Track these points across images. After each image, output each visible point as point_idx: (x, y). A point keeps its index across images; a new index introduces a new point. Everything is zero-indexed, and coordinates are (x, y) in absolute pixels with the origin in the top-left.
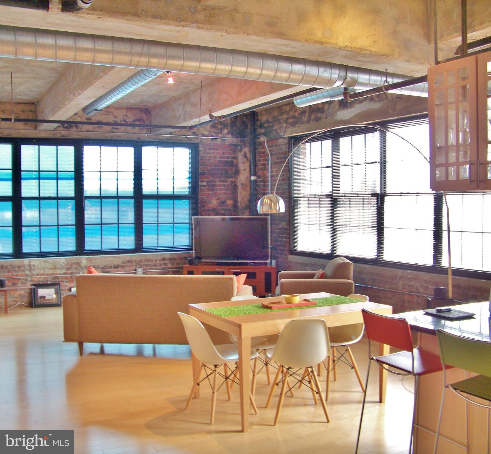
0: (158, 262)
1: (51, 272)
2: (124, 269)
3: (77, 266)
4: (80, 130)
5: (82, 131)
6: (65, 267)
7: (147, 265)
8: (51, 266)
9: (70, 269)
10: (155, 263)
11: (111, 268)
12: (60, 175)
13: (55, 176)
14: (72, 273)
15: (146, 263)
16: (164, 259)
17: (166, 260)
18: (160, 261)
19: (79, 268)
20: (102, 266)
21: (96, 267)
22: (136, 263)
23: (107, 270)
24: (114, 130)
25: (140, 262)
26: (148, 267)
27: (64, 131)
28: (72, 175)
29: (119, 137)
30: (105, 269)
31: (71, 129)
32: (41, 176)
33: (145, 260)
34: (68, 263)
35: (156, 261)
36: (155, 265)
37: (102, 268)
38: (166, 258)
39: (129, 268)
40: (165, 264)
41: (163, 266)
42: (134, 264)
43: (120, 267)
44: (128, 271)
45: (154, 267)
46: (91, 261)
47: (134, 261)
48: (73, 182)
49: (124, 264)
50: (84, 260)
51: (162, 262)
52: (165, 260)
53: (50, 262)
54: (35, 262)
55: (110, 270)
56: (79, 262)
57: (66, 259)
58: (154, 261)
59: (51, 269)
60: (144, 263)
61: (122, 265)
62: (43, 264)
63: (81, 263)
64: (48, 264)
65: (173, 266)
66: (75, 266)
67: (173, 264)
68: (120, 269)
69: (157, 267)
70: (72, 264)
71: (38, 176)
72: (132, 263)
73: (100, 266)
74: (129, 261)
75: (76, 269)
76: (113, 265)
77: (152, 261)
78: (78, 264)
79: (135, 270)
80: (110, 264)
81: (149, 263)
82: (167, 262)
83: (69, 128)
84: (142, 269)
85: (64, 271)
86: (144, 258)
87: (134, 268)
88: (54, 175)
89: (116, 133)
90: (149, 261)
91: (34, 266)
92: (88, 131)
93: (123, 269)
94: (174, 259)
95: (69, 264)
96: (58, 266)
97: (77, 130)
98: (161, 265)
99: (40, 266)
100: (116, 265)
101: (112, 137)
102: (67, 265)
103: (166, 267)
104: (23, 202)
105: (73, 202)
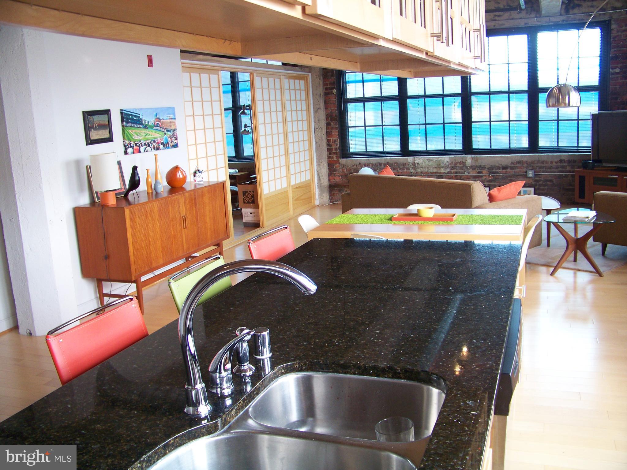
0: (554, 164)
1: (435, 170)
2: (514, 170)
3: (462, 165)
6: (449, 166)
7: (540, 168)
8: (435, 165)
9: (455, 169)
10: (551, 165)
11: (499, 169)
14: (456, 173)
15: (539, 165)
16: (561, 161)
17: (565, 162)
18: (556, 163)
19: (464, 168)
20: (489, 166)
21: (482, 167)
22: (527, 164)
23: (494, 171)
24: (497, 18)
25: (532, 163)
26: (541, 170)
30: (493, 169)
33: (538, 161)
34: (452, 162)
35: (552, 162)
36: (550, 168)
37: (489, 169)
38: (564, 160)
39: (520, 170)
40: (563, 167)
41: (560, 169)
42: (525, 165)
43: (509, 168)
44: (519, 173)
45: (549, 170)
46: (477, 160)
47: (525, 162)
49: (514, 165)
50: (469, 159)
51: (559, 164)
52: (563, 162)
53: (434, 160)
54: (419, 160)
55: (498, 170)
56: (464, 161)
57: (450, 157)
58: (549, 163)
59: (435, 167)
60: (537, 165)
61: (511, 165)
62: (427, 163)
63: (465, 162)
64: (431, 163)
65: (572, 170)
66: (460, 166)
67: (573, 167)
68: (509, 170)
69: (552, 170)
70: (456, 163)
72: (523, 164)
73: (487, 167)
74: (519, 162)
75: (461, 168)
76: (500, 166)
77: (547, 162)
78: (463, 163)
79: (526, 172)
80: (497, 165)
81: (542, 165)
82: (565, 164)
84: (533, 171)
85: (448, 170)
86: (537, 159)
87: (525, 170)
89: (499, 20)
90: (543, 162)
91: (418, 164)
93: (512, 170)
94: (575, 161)
95: (454, 163)
96: (442, 165)
98: (557, 168)
99: (424, 165)
100: (504, 166)
102: (451, 164)
103: (564, 170)
104: (409, 101)
105: (459, 99)
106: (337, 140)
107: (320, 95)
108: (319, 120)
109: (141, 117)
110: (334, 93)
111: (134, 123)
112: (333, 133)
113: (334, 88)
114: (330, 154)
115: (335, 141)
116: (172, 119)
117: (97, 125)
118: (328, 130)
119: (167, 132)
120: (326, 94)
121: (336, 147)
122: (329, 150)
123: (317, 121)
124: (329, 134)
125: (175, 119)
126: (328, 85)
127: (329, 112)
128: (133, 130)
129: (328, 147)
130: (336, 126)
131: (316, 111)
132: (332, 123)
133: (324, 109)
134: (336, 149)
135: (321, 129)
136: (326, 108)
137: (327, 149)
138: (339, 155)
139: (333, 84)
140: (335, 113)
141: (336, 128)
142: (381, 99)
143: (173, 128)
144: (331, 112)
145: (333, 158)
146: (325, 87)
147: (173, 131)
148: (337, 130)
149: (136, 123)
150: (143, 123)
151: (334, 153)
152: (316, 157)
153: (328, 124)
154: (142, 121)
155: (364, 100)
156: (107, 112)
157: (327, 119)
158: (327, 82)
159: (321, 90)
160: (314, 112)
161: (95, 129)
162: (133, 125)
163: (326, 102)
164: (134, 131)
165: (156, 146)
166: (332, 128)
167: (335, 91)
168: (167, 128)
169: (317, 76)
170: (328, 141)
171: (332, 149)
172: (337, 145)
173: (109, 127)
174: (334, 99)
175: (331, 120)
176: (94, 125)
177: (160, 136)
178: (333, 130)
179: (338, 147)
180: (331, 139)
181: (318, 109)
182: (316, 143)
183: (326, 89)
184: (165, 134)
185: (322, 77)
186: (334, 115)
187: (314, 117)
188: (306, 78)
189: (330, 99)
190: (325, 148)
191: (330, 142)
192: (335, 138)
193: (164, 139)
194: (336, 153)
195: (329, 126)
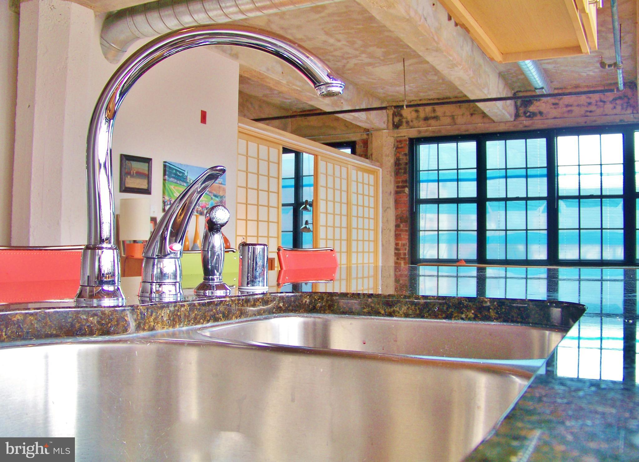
4: (545, 118)
5: (548, 119)
12: (530, 172)
13: (525, 174)
24: (588, 114)
27: (527, 120)
28: (545, 171)
29: (595, 121)
31: (535, 118)
32: (508, 175)
48: (545, 180)
71: (505, 175)
83: (533, 117)
88: (523, 172)
89: (590, 116)
92: (555, 118)
97: (542, 118)
101: (586, 122)
104: (488, 203)
105: (544, 203)
106: (406, 244)
107: (391, 192)
108: (387, 221)
109: (186, 174)
110: (406, 192)
111: (177, 179)
112: (402, 236)
113: (406, 186)
114: (398, 259)
115: (404, 245)
116: (221, 184)
117: (135, 172)
118: (396, 233)
119: (214, 197)
120: (397, 193)
121: (405, 252)
122: (397, 255)
123: (386, 221)
124: (397, 237)
125: (225, 185)
126: (399, 183)
127: (400, 213)
128: (176, 186)
129: (396, 252)
130: (406, 228)
131: (385, 210)
132: (402, 225)
133: (394, 210)
134: (405, 254)
135: (388, 230)
136: (396, 208)
137: (395, 253)
138: (407, 261)
139: (406, 181)
140: (407, 214)
141: (406, 231)
142: (458, 201)
143: (221, 194)
144: (402, 212)
145: (400, 264)
146: (397, 185)
147: (221, 197)
148: (407, 233)
149: (180, 180)
150: (188, 181)
151: (402, 258)
152: (382, 261)
153: (397, 226)
154: (186, 179)
155: (439, 201)
156: (148, 161)
157: (396, 220)
158: (398, 180)
159: (392, 188)
160: (382, 211)
161: (132, 176)
162: (175, 181)
163: (397, 202)
164: (176, 188)
165: (200, 210)
166: (401, 230)
167: (407, 190)
168: (215, 193)
169: (389, 173)
170: (397, 244)
171: (400, 253)
172: (406, 249)
173: (148, 176)
174: (405, 199)
175: (401, 222)
176: (132, 171)
177: (206, 199)
178: (402, 233)
179: (407, 252)
180: (400, 242)
181: (388, 208)
182: (383, 245)
183: (398, 187)
184: (212, 198)
185: (393, 174)
186: (405, 216)
187: (383, 217)
188: (376, 173)
189: (400, 198)
190: (392, 251)
191: (399, 246)
192: (404, 242)
193: (210, 204)
194: (404, 259)
195: (399, 228)
